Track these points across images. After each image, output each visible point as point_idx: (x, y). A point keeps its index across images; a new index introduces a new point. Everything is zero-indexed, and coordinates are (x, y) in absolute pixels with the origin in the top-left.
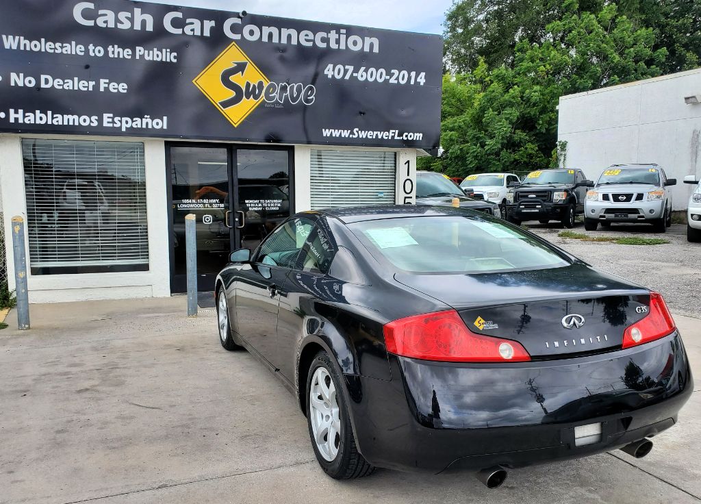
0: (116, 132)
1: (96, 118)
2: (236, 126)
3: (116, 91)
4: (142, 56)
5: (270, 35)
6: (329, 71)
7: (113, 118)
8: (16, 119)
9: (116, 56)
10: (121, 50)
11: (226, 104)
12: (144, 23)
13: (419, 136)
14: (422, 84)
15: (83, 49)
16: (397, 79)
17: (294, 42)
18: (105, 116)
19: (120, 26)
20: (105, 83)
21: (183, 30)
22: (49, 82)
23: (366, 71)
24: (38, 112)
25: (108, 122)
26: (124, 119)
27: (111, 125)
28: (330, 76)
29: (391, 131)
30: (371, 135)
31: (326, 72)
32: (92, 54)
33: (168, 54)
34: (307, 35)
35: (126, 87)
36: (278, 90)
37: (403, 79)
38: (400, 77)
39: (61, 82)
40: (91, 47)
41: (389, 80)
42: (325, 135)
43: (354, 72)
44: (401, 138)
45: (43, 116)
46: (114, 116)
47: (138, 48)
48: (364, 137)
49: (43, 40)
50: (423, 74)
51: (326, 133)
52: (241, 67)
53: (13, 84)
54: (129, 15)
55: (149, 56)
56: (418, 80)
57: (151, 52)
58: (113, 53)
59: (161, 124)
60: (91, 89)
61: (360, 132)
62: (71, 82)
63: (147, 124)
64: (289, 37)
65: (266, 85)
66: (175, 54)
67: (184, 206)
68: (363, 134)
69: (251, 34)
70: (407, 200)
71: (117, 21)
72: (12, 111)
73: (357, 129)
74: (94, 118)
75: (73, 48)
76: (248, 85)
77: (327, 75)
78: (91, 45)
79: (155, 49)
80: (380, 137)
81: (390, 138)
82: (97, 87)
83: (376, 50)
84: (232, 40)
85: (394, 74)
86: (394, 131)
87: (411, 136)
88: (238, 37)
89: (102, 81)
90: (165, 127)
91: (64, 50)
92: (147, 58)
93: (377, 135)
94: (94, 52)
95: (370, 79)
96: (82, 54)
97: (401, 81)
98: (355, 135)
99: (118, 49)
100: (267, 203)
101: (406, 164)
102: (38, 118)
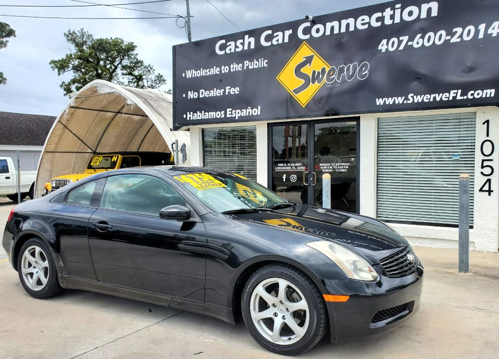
0: (233, 120)
1: (223, 112)
2: (304, 106)
3: (234, 93)
4: (248, 67)
5: (332, 28)
7: (231, 111)
8: (190, 117)
9: (234, 70)
10: (237, 65)
11: (297, 91)
12: (250, 43)
13: (490, 93)
14: (495, 35)
15: (219, 70)
16: (461, 36)
17: (352, 29)
18: (228, 110)
19: (237, 50)
21: (272, 42)
22: (204, 94)
23: (423, 37)
24: (198, 112)
25: (229, 114)
26: (237, 111)
27: (230, 116)
28: (384, 51)
29: (452, 92)
30: (427, 98)
31: (380, 47)
32: (223, 72)
33: (262, 61)
34: (363, 20)
35: (238, 90)
36: (337, 72)
37: (468, 35)
38: (465, 34)
39: (208, 93)
40: (223, 67)
41: (450, 40)
42: (378, 104)
43: (409, 41)
44: (465, 97)
45: (200, 114)
47: (245, 62)
48: (420, 101)
49: (202, 69)
50: (496, 24)
51: (380, 102)
52: (309, 60)
53: (189, 98)
54: (241, 41)
55: (251, 65)
56: (490, 31)
57: (253, 63)
58: (233, 68)
59: (256, 112)
60: (222, 94)
61: (415, 97)
62: (212, 91)
63: (249, 112)
64: (348, 25)
65: (327, 70)
66: (266, 61)
67: (279, 168)
68: (418, 99)
69: (318, 31)
70: (485, 163)
71: (236, 47)
72: (188, 113)
73: (412, 95)
75: (215, 71)
76: (314, 72)
77: (381, 50)
78: (223, 66)
79: (255, 60)
80: (438, 99)
81: (451, 99)
82: (224, 92)
83: (434, 13)
84: (302, 41)
85: (456, 32)
86: (456, 91)
87: (478, 94)
88: (308, 37)
89: (227, 88)
90: (259, 114)
91: (211, 72)
92: (250, 67)
93: (435, 98)
94: (224, 70)
95: (427, 44)
96: (219, 73)
97: (466, 38)
98: (409, 100)
99: (235, 65)
100: (337, 166)
101: (484, 123)
102: (199, 116)
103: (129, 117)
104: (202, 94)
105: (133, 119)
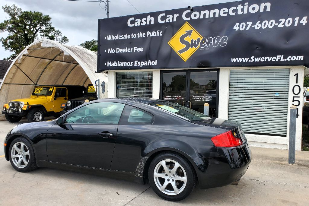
0: (138, 68)
1: (132, 62)
2: (185, 61)
3: (139, 51)
4: (149, 35)
5: (205, 14)
6: (236, 27)
7: (138, 62)
8: (109, 65)
9: (140, 37)
11: (181, 52)
12: (150, 21)
13: (301, 58)
14: (304, 24)
15: (130, 36)
16: (284, 24)
17: (217, 15)
18: (135, 61)
19: (142, 24)
20: (136, 48)
21: (165, 21)
22: (119, 50)
23: (261, 23)
24: (115, 62)
25: (136, 64)
26: (141, 62)
27: (137, 65)
28: (237, 30)
29: (278, 56)
30: (262, 59)
31: (234, 28)
32: (132, 37)
33: (159, 32)
34: (224, 11)
35: (143, 49)
36: (207, 41)
37: (288, 23)
38: (286, 22)
39: (122, 50)
41: (277, 26)
43: (252, 25)
44: (286, 60)
45: (116, 63)
46: (138, 61)
47: (148, 32)
48: (258, 61)
49: (118, 35)
50: (305, 18)
51: (233, 60)
53: (109, 53)
54: (145, 19)
55: (151, 34)
56: (301, 22)
58: (139, 36)
59: (154, 63)
60: (131, 51)
62: (125, 49)
63: (149, 63)
64: (214, 13)
66: (161, 32)
67: (167, 98)
68: (257, 60)
69: (195, 16)
70: (295, 99)
71: (142, 22)
72: (108, 62)
73: (254, 57)
74: (132, 63)
75: (127, 36)
77: (235, 29)
78: (132, 34)
79: (154, 31)
80: (269, 60)
81: (277, 60)
82: (133, 50)
83: (268, 9)
84: (186, 21)
85: (281, 21)
86: (280, 56)
87: (294, 58)
88: (189, 19)
90: (156, 65)
91: (124, 37)
92: (151, 36)
93: (267, 59)
94: (133, 36)
95: (263, 27)
96: (129, 38)
97: (287, 25)
98: (252, 60)
99: (141, 34)
100: (204, 98)
101: (295, 75)
102: (115, 64)
103: (59, 63)
104: (118, 51)
105: (62, 64)
